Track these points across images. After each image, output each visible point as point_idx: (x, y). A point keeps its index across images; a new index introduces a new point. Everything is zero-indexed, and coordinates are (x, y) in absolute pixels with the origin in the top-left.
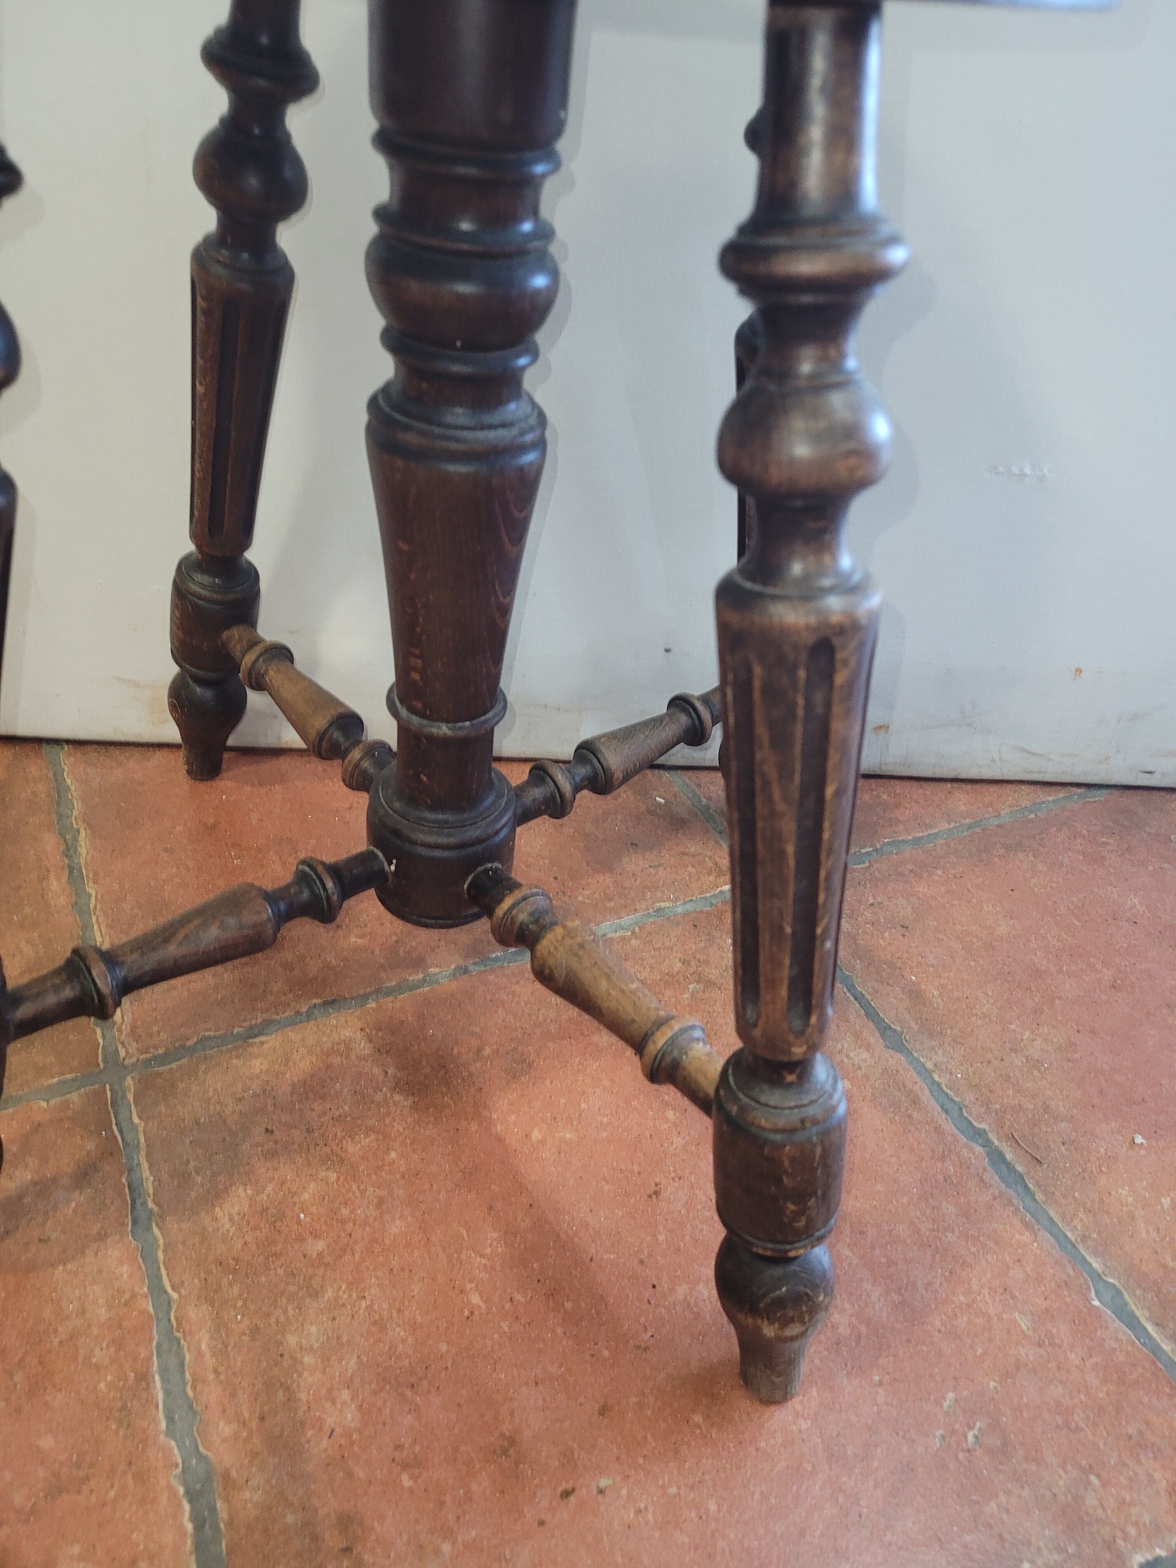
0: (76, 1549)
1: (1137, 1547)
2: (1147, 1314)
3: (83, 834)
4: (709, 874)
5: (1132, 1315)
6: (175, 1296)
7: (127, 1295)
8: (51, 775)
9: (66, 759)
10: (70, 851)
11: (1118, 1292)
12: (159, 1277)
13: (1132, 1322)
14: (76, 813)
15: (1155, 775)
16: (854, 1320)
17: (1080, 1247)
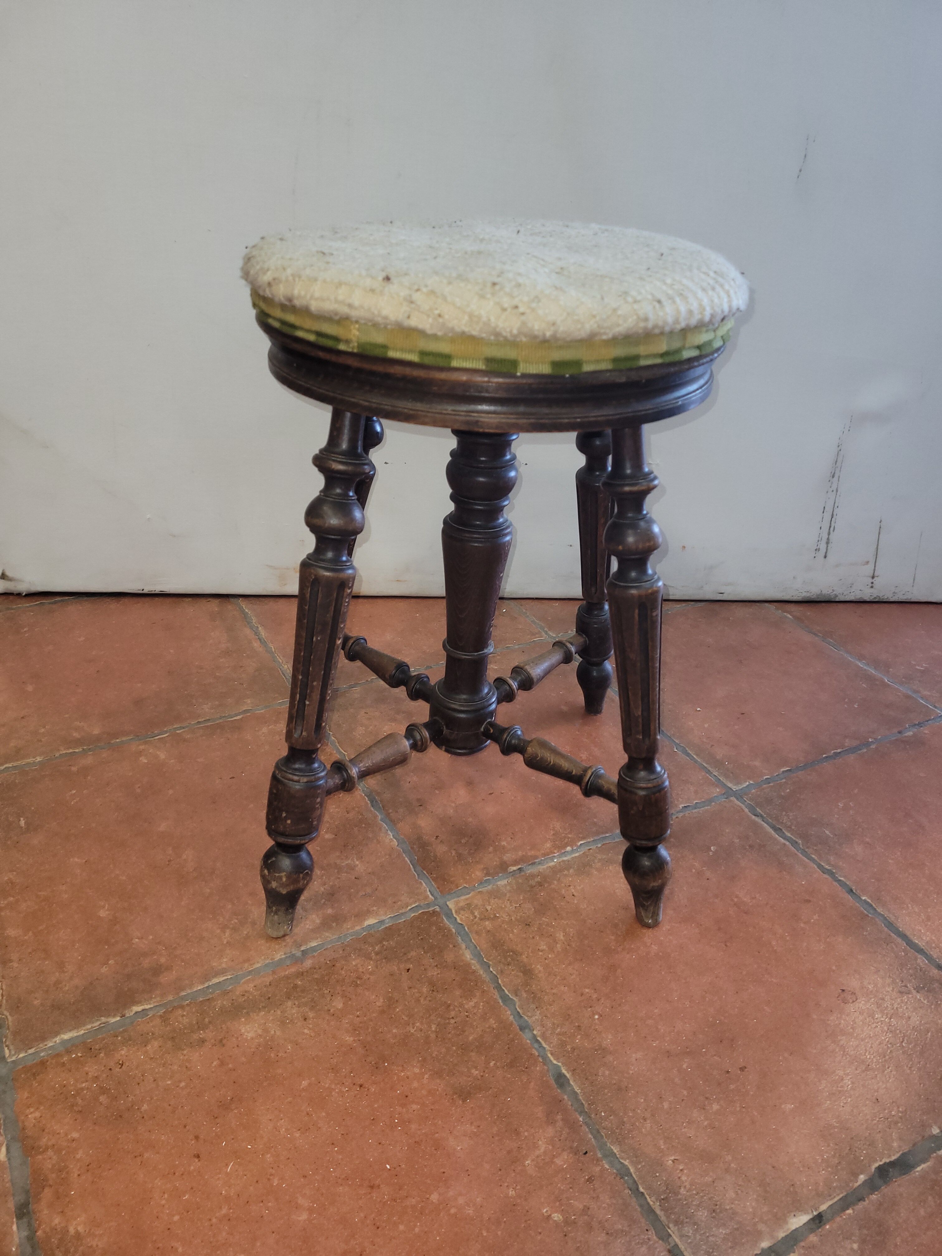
0: (334, 806)
1: (681, 803)
2: (694, 753)
3: (260, 628)
4: (528, 635)
5: (689, 753)
6: (346, 753)
7: (329, 753)
8: (238, 608)
9: (242, 603)
10: (257, 633)
11: (685, 748)
12: (339, 749)
13: (688, 755)
14: (254, 621)
15: (724, 595)
16: (588, 756)
17: (672, 737)
